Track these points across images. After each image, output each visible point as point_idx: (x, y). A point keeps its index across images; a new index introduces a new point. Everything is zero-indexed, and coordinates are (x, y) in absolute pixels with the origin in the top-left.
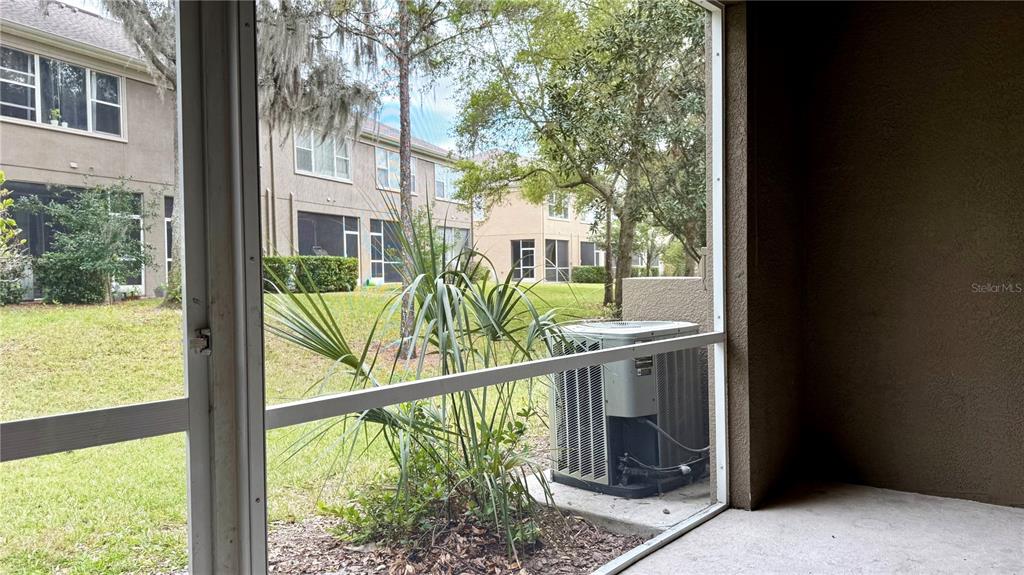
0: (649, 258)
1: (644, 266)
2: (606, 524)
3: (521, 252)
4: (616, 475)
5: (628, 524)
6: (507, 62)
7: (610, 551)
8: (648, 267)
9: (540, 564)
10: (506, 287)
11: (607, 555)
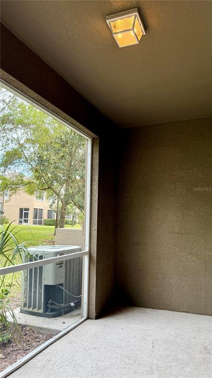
0: (73, 217)
1: (71, 220)
2: (40, 330)
3: (23, 214)
4: (46, 308)
5: (48, 329)
6: (22, 142)
7: (40, 341)
8: (73, 220)
9: (9, 351)
10: (6, 233)
11: (38, 343)
